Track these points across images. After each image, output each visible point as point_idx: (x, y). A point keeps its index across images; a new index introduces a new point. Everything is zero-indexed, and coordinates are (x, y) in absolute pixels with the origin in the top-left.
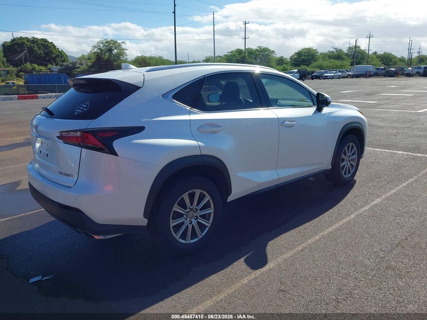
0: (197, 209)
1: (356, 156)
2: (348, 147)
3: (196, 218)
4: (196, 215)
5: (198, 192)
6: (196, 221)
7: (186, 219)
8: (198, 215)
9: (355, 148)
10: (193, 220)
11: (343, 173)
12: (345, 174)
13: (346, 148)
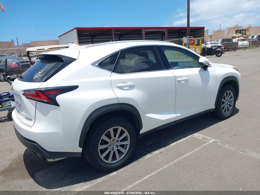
0: (118, 140)
1: (233, 99)
2: (227, 94)
3: (117, 146)
4: (118, 144)
5: (120, 129)
6: (116, 148)
7: (110, 146)
8: (119, 145)
9: (232, 94)
10: (115, 147)
11: (224, 111)
12: (225, 111)
13: (225, 94)
